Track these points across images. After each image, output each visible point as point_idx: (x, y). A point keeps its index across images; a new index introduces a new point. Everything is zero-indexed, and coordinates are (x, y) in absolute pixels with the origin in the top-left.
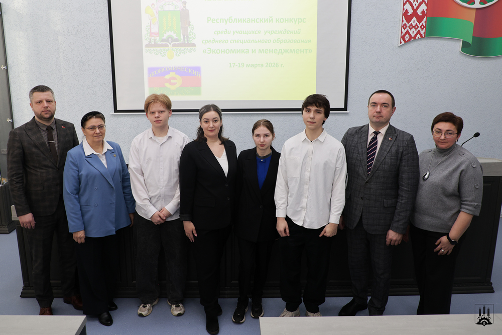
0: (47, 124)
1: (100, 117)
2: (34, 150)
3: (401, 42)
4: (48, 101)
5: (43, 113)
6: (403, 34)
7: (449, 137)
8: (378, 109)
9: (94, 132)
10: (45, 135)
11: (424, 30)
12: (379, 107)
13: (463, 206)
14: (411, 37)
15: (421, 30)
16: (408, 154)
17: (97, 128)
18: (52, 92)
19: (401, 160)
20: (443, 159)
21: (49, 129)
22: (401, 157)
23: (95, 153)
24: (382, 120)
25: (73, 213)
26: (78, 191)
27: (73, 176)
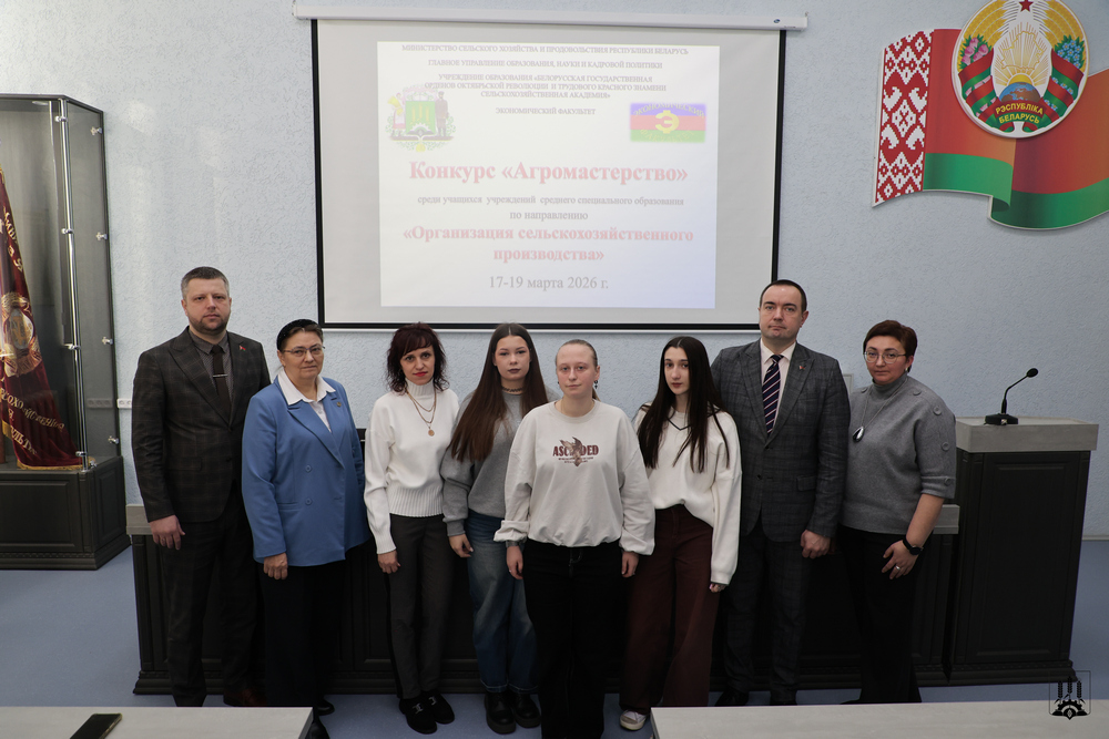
0: (214, 342)
1: (314, 330)
2: (187, 391)
3: (877, 200)
4: (217, 297)
5: (205, 320)
6: (880, 185)
8: (778, 313)
10: (207, 362)
11: (920, 178)
12: (779, 310)
13: (925, 484)
14: (895, 190)
15: (914, 178)
17: (308, 352)
18: (225, 281)
21: (216, 352)
22: (824, 400)
23: (305, 400)
24: (785, 333)
25: (267, 518)
26: (274, 477)
27: (267, 445)
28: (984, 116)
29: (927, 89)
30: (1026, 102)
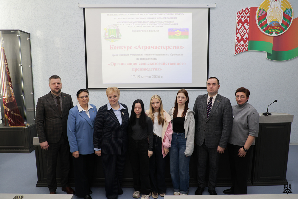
0: (57, 95)
1: (86, 92)
2: (50, 108)
3: (235, 53)
4: (58, 83)
5: (55, 90)
6: (236, 49)
7: (242, 99)
8: (211, 86)
9: (83, 99)
10: (55, 101)
11: (247, 47)
12: (211, 85)
13: (250, 133)
14: (240, 51)
15: (245, 47)
16: (227, 108)
17: (85, 97)
18: (60, 79)
19: (224, 111)
20: (240, 109)
21: (58, 98)
22: (224, 110)
23: (84, 110)
24: (213, 91)
25: (73, 142)
26: (76, 131)
27: (73, 122)
28: (265, 30)
29: (249, 23)
30: (276, 26)
